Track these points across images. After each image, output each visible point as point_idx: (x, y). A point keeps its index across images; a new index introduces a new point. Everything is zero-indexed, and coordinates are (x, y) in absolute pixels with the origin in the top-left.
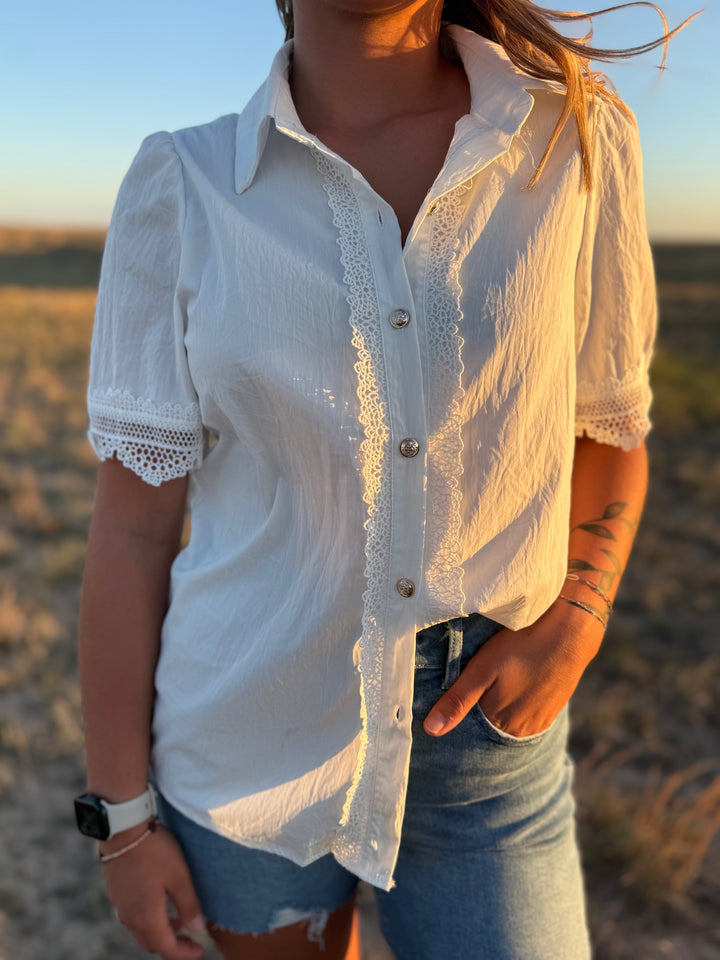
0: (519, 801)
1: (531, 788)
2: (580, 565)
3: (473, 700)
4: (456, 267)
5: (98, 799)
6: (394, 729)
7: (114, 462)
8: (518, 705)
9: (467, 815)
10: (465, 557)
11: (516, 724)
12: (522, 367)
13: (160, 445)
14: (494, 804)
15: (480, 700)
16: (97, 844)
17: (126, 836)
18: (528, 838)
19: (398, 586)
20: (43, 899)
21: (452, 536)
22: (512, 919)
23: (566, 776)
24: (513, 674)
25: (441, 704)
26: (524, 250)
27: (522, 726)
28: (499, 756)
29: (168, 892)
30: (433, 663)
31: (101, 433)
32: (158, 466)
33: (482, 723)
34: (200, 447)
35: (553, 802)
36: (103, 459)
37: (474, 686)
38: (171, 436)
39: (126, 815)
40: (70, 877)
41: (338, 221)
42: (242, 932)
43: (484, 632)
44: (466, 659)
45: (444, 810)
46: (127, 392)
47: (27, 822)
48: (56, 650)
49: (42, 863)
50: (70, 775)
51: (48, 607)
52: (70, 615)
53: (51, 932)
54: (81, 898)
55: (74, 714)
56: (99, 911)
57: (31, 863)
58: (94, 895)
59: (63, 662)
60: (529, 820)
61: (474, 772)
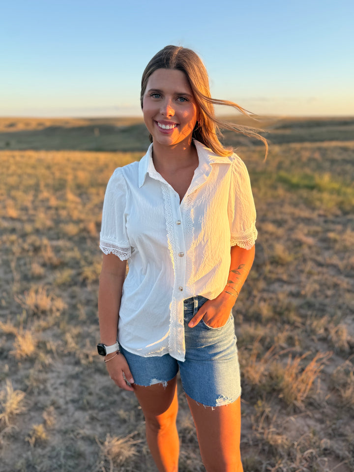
0: (218, 347)
1: (221, 344)
2: (230, 282)
3: (201, 318)
5: (103, 345)
6: (180, 325)
8: (213, 319)
9: (203, 351)
10: (195, 281)
11: (213, 324)
12: (209, 234)
14: (211, 347)
15: (203, 318)
17: (110, 355)
18: (220, 358)
19: (179, 288)
20: (67, 403)
21: (192, 276)
24: (211, 311)
25: (193, 319)
27: (215, 325)
28: (209, 333)
29: (122, 370)
30: (190, 309)
31: (106, 247)
33: (204, 324)
34: (130, 251)
36: (107, 254)
37: (201, 314)
38: (123, 249)
39: (111, 349)
40: (76, 396)
41: (164, 197)
42: (142, 386)
43: (203, 301)
44: (199, 308)
45: (197, 349)
47: (58, 377)
48: (64, 313)
49: (65, 391)
50: (73, 360)
51: (59, 296)
52: (68, 300)
53: (70, 414)
54: (81, 402)
55: (73, 337)
56: (88, 407)
57: (61, 391)
58: (85, 401)
59: (66, 317)
60: (220, 352)
61: (203, 338)
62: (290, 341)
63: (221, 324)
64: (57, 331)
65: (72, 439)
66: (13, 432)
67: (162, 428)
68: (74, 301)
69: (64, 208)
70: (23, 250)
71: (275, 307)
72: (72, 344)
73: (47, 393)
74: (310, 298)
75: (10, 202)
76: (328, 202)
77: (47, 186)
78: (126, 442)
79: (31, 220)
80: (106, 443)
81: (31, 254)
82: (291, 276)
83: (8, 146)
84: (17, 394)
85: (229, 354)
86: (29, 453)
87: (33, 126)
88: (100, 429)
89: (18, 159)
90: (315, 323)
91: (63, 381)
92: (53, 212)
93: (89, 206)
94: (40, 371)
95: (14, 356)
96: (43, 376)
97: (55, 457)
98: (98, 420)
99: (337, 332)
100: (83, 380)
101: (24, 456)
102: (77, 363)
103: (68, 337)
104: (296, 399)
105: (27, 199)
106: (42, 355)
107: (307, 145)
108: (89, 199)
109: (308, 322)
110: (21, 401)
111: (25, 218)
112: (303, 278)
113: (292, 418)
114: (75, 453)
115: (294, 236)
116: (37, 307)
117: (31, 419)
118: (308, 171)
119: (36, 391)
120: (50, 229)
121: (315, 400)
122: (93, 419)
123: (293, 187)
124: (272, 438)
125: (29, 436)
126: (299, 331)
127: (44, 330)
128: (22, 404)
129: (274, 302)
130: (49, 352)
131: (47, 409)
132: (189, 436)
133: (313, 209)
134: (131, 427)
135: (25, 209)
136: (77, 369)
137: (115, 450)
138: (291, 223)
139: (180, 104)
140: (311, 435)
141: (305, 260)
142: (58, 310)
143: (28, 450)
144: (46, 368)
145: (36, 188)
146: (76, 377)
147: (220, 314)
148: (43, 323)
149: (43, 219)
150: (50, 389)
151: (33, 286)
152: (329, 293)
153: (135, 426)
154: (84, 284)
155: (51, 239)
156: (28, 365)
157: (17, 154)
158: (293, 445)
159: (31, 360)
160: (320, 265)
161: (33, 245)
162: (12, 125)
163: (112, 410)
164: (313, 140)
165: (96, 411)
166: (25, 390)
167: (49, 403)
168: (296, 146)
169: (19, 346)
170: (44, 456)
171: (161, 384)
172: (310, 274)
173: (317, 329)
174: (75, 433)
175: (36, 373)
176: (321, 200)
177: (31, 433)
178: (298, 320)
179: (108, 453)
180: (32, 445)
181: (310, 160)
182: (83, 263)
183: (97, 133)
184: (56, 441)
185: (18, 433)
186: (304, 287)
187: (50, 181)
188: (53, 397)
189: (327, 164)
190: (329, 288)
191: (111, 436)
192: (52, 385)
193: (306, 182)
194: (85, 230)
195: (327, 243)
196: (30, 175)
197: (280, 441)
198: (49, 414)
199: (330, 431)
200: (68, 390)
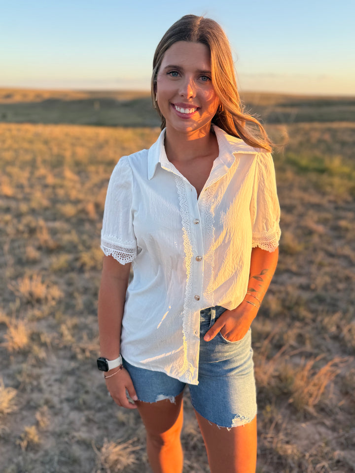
0: (234, 362)
1: (238, 358)
2: (251, 289)
3: (218, 330)
4: (213, 207)
5: (105, 359)
7: (111, 257)
8: (232, 332)
9: (217, 365)
10: (214, 289)
11: (231, 337)
13: (124, 253)
14: (226, 362)
15: (221, 331)
16: (103, 373)
17: (113, 370)
18: (236, 373)
19: (195, 297)
20: (61, 402)
21: (211, 284)
22: (231, 397)
23: (251, 354)
24: (230, 323)
25: (209, 332)
26: (232, 202)
27: (233, 338)
28: (227, 347)
29: (126, 387)
30: (207, 320)
31: (107, 248)
32: (124, 259)
33: (221, 337)
34: (136, 253)
35: (245, 363)
36: (107, 256)
38: (128, 250)
40: (71, 394)
41: (179, 192)
42: (147, 402)
43: (222, 311)
44: (216, 319)
45: (211, 364)
46: (115, 237)
47: (53, 373)
48: (59, 302)
49: (60, 389)
50: (69, 354)
51: (55, 283)
52: (64, 287)
53: (65, 414)
54: (76, 402)
55: (68, 329)
56: (83, 407)
57: (56, 388)
58: (81, 401)
59: (62, 307)
60: (237, 367)
61: (219, 352)
62: (301, 338)
63: (239, 337)
64: (52, 321)
65: (67, 443)
66: (3, 433)
67: (166, 444)
68: (71, 289)
69: (62, 186)
70: (18, 232)
71: (283, 301)
72: (68, 337)
73: (40, 390)
74: (320, 292)
75: (5, 179)
76: (338, 187)
77: (44, 162)
78: (125, 448)
79: (27, 199)
80: (104, 450)
81: (26, 235)
82: (300, 267)
83: (4, 118)
84: (9, 392)
85: (246, 369)
86: (20, 458)
87: (31, 98)
88: (96, 433)
89: (15, 132)
90: (326, 320)
91: (58, 376)
92: (49, 190)
93: (88, 185)
94: (34, 366)
95: (6, 349)
96: (36, 371)
97: (48, 463)
98: (95, 422)
99: (350, 331)
100: (79, 377)
101: (15, 460)
102: (73, 357)
103: (64, 329)
104: (307, 404)
105: (23, 176)
106: (36, 348)
107: (317, 125)
108: (88, 177)
109: (319, 318)
110: (13, 399)
111: (20, 196)
112: (313, 269)
113: (304, 425)
114: (69, 458)
115: (303, 223)
116: (31, 294)
117: (23, 419)
118: (317, 153)
119: (29, 388)
120: (46, 209)
121: (327, 405)
122: (89, 420)
123: (302, 170)
124: (281, 448)
125: (21, 439)
126: (308, 328)
127: (39, 319)
128: (13, 402)
129: (283, 295)
130: (43, 345)
131: (41, 409)
132: (192, 443)
133: (324, 194)
134: (130, 431)
135: (20, 187)
136: (73, 365)
137: (113, 457)
138: (300, 209)
139: (202, 84)
140: (323, 445)
141: (315, 250)
142: (53, 299)
143: (20, 454)
144: (40, 363)
145: (33, 164)
146: (71, 373)
147: (240, 327)
148: (37, 313)
149: (39, 198)
150: (44, 386)
151: (28, 271)
152: (341, 286)
153: (134, 430)
154: (81, 270)
155: (46, 220)
156: (20, 358)
157: (13, 127)
158: (304, 456)
159: (24, 353)
160: (331, 255)
161: (27, 225)
162: (8, 96)
163: (110, 411)
164: (322, 119)
165: (92, 412)
166: (16, 387)
167: (42, 402)
168: (306, 126)
169: (12, 338)
170: (36, 461)
171: (169, 400)
172: (321, 266)
173: (329, 326)
174: (70, 437)
175: (30, 368)
176: (331, 185)
177: (22, 435)
178: (309, 316)
179: (106, 461)
180: (23, 449)
181: (320, 141)
182: (80, 247)
183: (97, 106)
184: (49, 444)
185: (9, 435)
186: (315, 279)
187: (47, 157)
188: (47, 395)
189: (337, 147)
190: (340, 281)
191: (109, 441)
192: (46, 381)
193: (315, 165)
194: (84, 211)
195: (338, 232)
196: (27, 151)
197: (289, 452)
198: (43, 414)
199: (342, 440)
200: (63, 387)
